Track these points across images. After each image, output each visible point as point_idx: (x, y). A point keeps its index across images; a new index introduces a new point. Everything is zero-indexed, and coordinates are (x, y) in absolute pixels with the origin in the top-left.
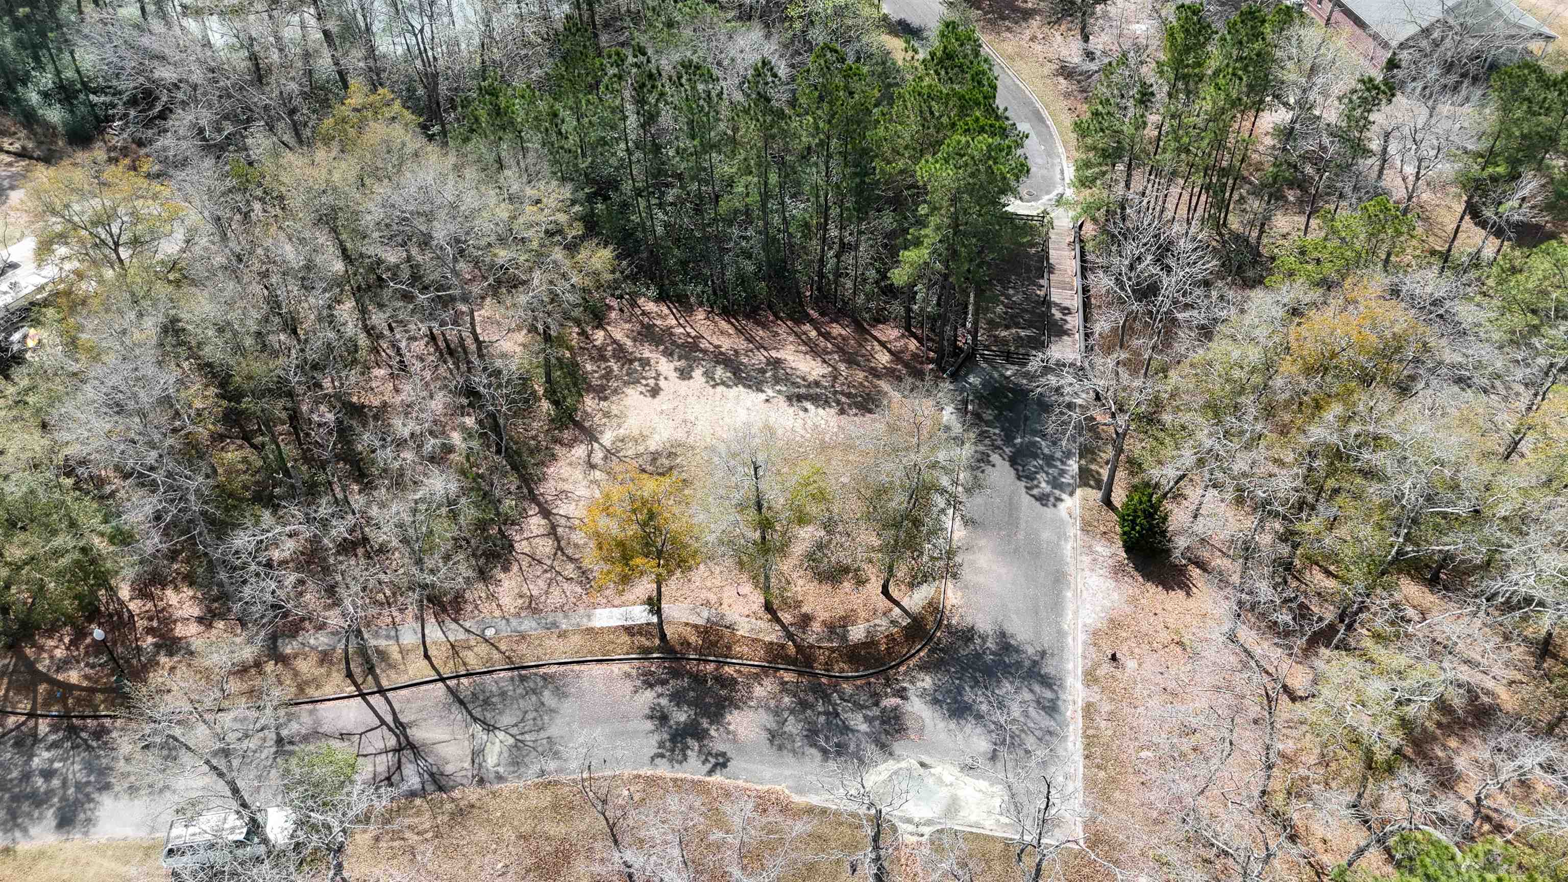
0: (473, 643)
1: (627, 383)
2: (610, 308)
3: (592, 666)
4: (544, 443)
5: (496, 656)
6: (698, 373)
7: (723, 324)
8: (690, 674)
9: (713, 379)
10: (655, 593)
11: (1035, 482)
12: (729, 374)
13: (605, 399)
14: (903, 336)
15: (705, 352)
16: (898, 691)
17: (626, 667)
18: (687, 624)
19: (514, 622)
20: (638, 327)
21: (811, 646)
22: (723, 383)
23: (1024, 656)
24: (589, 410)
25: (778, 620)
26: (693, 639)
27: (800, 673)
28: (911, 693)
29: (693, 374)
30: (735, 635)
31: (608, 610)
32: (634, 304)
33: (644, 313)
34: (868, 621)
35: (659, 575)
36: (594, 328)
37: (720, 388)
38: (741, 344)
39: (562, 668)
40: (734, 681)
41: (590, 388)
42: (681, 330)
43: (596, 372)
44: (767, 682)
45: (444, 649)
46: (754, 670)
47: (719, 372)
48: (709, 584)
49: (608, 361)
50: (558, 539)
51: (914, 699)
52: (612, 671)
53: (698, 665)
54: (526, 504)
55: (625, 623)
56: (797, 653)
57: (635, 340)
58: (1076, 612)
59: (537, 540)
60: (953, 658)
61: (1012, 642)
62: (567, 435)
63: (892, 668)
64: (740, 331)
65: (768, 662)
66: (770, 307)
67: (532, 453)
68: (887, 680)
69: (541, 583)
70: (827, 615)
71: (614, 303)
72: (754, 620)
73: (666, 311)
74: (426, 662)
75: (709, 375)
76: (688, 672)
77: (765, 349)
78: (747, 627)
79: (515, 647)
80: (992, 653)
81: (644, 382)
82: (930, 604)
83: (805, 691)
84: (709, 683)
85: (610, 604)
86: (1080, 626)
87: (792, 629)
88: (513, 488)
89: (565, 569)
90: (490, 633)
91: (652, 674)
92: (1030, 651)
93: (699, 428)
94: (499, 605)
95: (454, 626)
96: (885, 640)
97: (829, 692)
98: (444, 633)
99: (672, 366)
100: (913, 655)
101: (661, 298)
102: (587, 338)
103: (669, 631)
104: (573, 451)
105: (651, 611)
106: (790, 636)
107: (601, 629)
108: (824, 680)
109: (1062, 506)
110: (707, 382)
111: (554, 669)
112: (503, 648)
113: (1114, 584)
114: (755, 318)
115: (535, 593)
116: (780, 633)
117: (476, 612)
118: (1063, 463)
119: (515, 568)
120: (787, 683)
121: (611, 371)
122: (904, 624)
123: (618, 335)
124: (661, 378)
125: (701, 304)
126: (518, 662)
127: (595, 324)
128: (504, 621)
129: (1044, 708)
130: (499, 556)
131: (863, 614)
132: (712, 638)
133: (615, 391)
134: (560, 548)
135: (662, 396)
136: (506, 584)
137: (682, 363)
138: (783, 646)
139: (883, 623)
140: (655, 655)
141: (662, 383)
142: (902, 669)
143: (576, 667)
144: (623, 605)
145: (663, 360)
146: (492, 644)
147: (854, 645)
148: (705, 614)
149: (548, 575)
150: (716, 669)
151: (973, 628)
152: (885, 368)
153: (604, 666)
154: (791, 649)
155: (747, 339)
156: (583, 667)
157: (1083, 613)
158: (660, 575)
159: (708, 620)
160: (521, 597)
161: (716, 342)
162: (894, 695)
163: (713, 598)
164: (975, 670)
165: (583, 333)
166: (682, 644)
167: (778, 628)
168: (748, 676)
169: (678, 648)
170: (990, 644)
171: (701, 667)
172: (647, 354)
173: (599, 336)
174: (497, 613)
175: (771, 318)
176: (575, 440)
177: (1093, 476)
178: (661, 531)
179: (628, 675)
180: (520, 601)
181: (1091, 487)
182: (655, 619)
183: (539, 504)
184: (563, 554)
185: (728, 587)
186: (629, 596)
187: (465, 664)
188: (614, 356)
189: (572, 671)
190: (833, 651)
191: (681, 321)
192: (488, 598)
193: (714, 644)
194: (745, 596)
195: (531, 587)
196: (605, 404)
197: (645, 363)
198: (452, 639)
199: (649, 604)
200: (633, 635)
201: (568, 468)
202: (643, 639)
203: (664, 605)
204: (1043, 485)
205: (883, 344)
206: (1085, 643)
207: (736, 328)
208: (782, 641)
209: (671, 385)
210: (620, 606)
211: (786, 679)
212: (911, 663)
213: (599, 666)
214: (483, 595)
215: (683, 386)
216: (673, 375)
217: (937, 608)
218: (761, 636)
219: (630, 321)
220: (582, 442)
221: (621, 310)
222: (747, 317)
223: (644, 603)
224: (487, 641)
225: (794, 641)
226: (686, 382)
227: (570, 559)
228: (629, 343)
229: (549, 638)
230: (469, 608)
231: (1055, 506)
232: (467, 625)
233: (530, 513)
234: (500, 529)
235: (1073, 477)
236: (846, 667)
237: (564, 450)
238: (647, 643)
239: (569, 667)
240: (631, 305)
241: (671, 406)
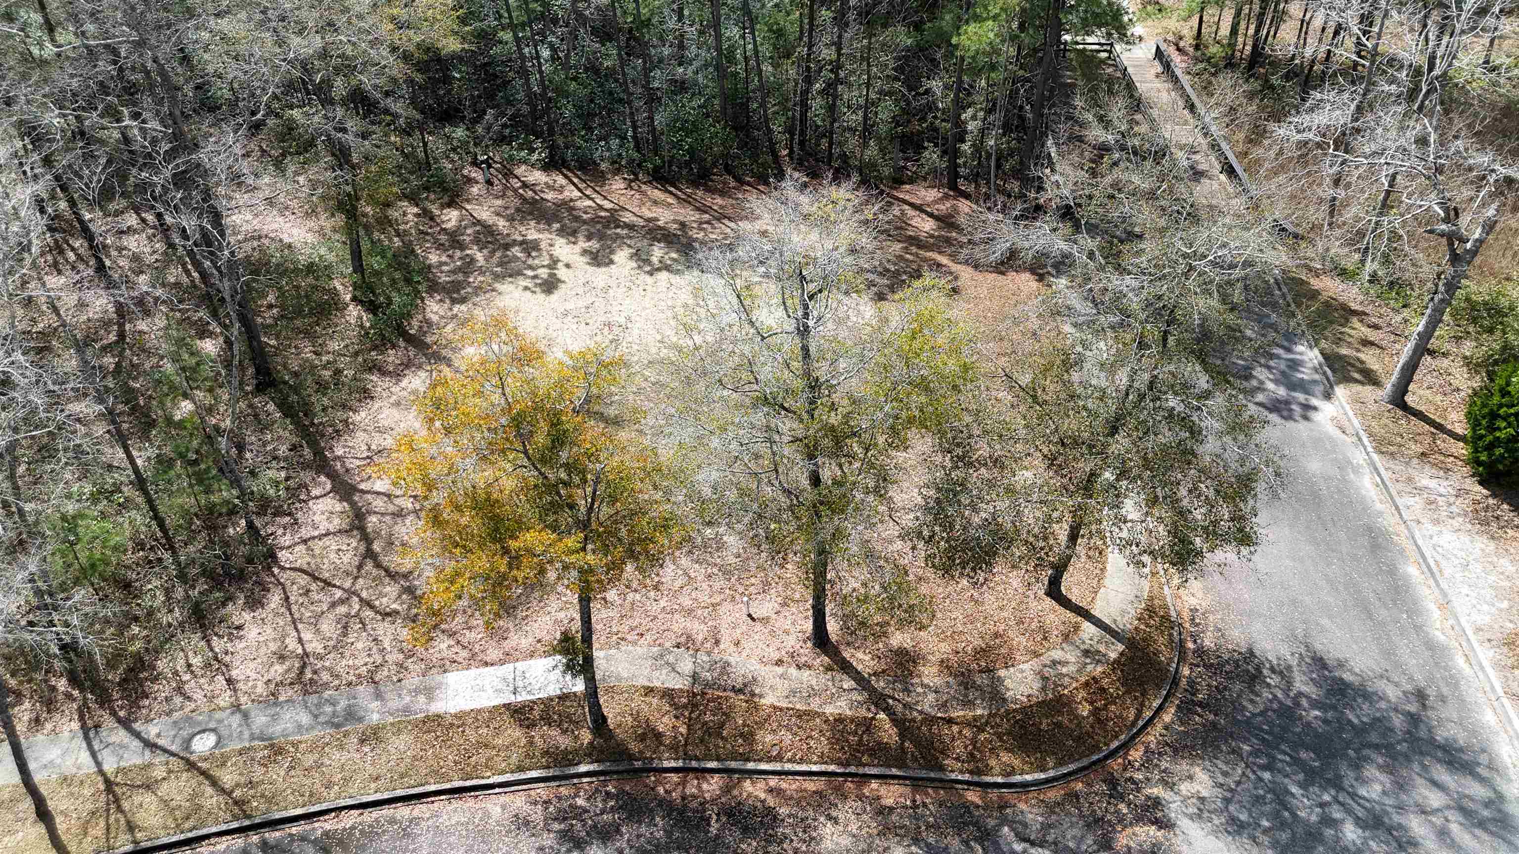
0: (159, 773)
1: (497, 277)
2: (470, 181)
3: (439, 804)
4: (349, 373)
5: (211, 799)
6: (622, 256)
7: (657, 194)
8: (667, 806)
9: (648, 262)
10: (577, 625)
11: (1254, 383)
12: (674, 255)
13: (463, 300)
14: (946, 197)
15: (631, 227)
16: (1146, 808)
17: (518, 802)
18: (649, 691)
19: (260, 720)
20: (517, 202)
21: (930, 720)
22: (667, 268)
23: (1383, 705)
24: (435, 318)
25: (845, 667)
26: (665, 724)
27: (917, 784)
28: (1174, 808)
29: (615, 258)
30: (757, 708)
31: (473, 672)
32: (508, 174)
33: (525, 185)
34: (1037, 655)
35: (586, 572)
36: (442, 207)
37: (664, 275)
38: (690, 215)
39: (370, 816)
40: (770, 816)
41: (434, 287)
42: (589, 203)
43: (446, 264)
44: (846, 811)
45: (87, 792)
46: (811, 785)
47: (658, 252)
48: (687, 602)
49: (467, 248)
50: (367, 539)
51: (1184, 823)
52: (487, 815)
53: (684, 783)
54: (306, 476)
55: (511, 699)
56: (901, 735)
57: (511, 219)
58: (1445, 604)
59: (326, 541)
60: (1235, 722)
61: (1347, 677)
62: (392, 357)
63: (1112, 754)
64: (686, 201)
65: (840, 763)
66: (728, 170)
67: (322, 387)
68: (1112, 783)
69: (328, 627)
70: (945, 648)
71: (476, 174)
72: (793, 671)
73: (561, 180)
74: (41, 829)
75: (641, 258)
76: (661, 802)
77: (729, 219)
78: (783, 688)
79: (258, 773)
80: (1315, 704)
81: (530, 273)
82: (1150, 610)
83: (935, 827)
84: (714, 829)
85: (477, 660)
86: (1470, 633)
87: (880, 684)
88: (283, 450)
89: (381, 595)
90: (203, 744)
91: (579, 813)
92: (1392, 693)
93: (636, 332)
94: (230, 681)
95: (121, 735)
96: (1082, 694)
97: (991, 823)
98: (94, 754)
99: (577, 249)
100: (1151, 721)
101: (551, 164)
102: (432, 219)
103: (611, 710)
104: (404, 383)
105: (569, 667)
106: (878, 700)
107: (460, 716)
108: (973, 796)
109: (1316, 416)
110: (639, 267)
111: (350, 819)
112: (228, 778)
113: (1492, 546)
114: (705, 185)
115: (315, 646)
116: (856, 696)
117: (178, 700)
118: (1289, 350)
119: (275, 599)
120: (891, 809)
121: (473, 260)
122: (1113, 655)
123: (484, 214)
124: (560, 265)
125: (617, 172)
126: (259, 810)
127: (446, 199)
128: (237, 718)
129: (1481, 824)
130: (241, 577)
131: (1020, 641)
132: (708, 717)
133: (478, 290)
134: (370, 554)
135: (563, 289)
136: (252, 633)
137: (594, 245)
138: (868, 725)
139: (1070, 656)
140: (583, 768)
141: (562, 272)
142: (1136, 754)
143: (403, 812)
144: (508, 657)
145: (560, 242)
146: (204, 773)
147: (1023, 710)
148: (687, 666)
149: (342, 609)
150: (727, 790)
151: (1251, 652)
152: (932, 236)
153: (468, 803)
154: (888, 733)
155: (698, 209)
156: (420, 810)
157: (1461, 605)
158: (591, 571)
159: (695, 677)
160: (282, 658)
161: (649, 215)
162: (1139, 820)
163: (699, 630)
164: (1297, 745)
165: (426, 214)
166: (642, 738)
167: (848, 684)
168: (800, 800)
169: (634, 747)
170: (1301, 684)
171: (691, 789)
172: (532, 235)
173: (451, 218)
174: (225, 699)
175: (733, 184)
176: (408, 365)
177: (1353, 366)
178: (583, 472)
179: (522, 823)
180: (279, 668)
181: (1356, 381)
182: (579, 686)
183: (333, 476)
184: (378, 565)
185: (727, 606)
186: (519, 640)
187: (131, 827)
188: (476, 241)
189: (392, 821)
190: (977, 725)
191: (588, 193)
192: (207, 665)
193: (715, 731)
194: (765, 620)
195: (307, 636)
196: (463, 307)
197: (530, 247)
198: (109, 767)
199: (565, 652)
200: (532, 725)
201: (394, 411)
202: (554, 732)
203: (598, 654)
204: (1270, 386)
205: (918, 208)
206: (1498, 666)
207: (678, 198)
208: (863, 712)
209: (579, 273)
210: (502, 662)
211: (889, 802)
212: (1152, 737)
213: (456, 804)
214: (196, 661)
215: (600, 276)
216: (581, 262)
217: (1166, 618)
218: (815, 704)
219: (503, 196)
220: (420, 367)
221: (489, 183)
222: (695, 184)
223: (555, 651)
224: (191, 765)
225: (888, 710)
226: (604, 269)
227: (392, 576)
228: (502, 224)
229: (341, 747)
230: (162, 689)
231: (1306, 418)
232: (151, 731)
233: (315, 492)
234: (250, 525)
235: (1316, 370)
236: (1017, 763)
237: (387, 382)
238: (564, 742)
239: (386, 812)
240: (505, 176)
241: (581, 303)
